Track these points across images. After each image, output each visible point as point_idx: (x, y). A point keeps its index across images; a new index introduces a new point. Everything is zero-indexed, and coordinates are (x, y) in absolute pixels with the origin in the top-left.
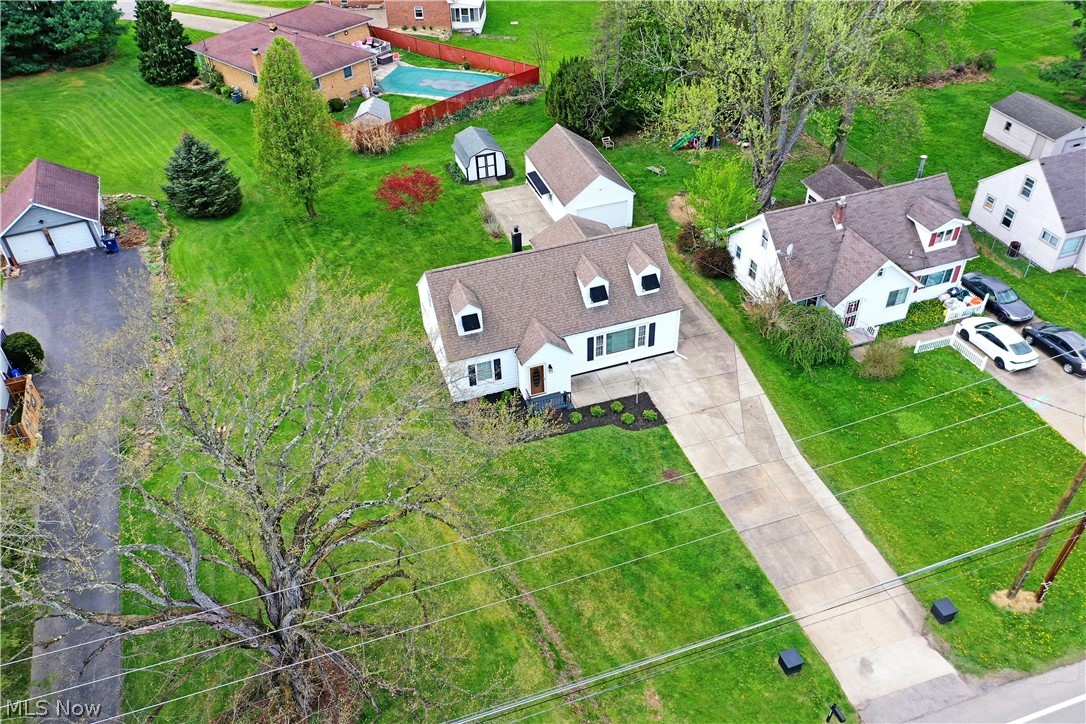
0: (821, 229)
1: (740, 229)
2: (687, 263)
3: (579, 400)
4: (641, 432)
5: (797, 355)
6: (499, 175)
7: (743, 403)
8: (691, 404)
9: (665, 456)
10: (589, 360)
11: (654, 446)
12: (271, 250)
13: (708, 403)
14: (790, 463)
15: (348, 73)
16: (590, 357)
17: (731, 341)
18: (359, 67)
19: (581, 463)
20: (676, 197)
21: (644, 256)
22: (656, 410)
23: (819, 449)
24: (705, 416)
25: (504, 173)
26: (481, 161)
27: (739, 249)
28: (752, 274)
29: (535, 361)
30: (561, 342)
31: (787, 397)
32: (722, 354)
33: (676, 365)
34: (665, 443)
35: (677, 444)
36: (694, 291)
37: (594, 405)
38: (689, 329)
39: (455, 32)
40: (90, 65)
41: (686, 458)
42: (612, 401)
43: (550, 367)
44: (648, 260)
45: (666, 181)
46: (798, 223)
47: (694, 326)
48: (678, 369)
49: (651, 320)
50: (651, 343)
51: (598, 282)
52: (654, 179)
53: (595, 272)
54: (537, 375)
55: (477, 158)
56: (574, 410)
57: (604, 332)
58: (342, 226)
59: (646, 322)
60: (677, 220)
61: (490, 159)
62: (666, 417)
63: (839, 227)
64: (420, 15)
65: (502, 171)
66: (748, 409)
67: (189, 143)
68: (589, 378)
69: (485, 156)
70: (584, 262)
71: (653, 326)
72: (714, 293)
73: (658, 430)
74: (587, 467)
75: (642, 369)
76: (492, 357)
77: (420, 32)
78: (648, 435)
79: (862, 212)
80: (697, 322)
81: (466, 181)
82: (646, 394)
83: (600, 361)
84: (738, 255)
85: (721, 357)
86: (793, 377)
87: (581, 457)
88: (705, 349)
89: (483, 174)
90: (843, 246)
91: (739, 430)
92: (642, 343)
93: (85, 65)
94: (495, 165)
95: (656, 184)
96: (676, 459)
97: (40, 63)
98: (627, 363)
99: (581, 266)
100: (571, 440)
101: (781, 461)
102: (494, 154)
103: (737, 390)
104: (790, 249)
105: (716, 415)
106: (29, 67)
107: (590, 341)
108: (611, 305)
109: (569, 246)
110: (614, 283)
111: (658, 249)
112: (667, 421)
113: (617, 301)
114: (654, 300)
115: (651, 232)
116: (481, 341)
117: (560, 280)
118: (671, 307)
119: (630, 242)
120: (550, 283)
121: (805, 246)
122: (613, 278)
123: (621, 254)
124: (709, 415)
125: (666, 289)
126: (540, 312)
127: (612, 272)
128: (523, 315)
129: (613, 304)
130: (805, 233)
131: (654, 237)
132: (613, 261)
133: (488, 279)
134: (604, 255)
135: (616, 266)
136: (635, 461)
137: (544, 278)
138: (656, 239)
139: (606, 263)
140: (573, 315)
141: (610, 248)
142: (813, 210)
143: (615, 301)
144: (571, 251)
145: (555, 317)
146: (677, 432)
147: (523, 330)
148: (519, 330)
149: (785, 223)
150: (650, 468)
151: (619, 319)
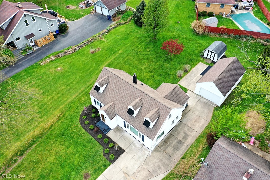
4: (104, 158)
8: (127, 168)
11: (99, 165)
15: (222, 6)
16: (125, 126)
18: (227, 6)
19: (81, 147)
21: (152, 114)
22: (117, 158)
24: (123, 175)
26: (210, 53)
29: (102, 113)
32: (162, 167)
33: (145, 154)
35: (103, 172)
43: (105, 118)
46: (227, 159)
50: (143, 140)
51: (132, 108)
55: (209, 51)
59: (141, 133)
61: (213, 54)
65: (215, 60)
68: (123, 131)
71: (143, 136)
73: (108, 163)
74: (80, 149)
76: (99, 102)
78: (103, 161)
81: (202, 56)
85: (160, 167)
87: (84, 146)
88: (161, 160)
89: (208, 57)
92: (140, 138)
94: (214, 57)
96: (96, 174)
98: (136, 139)
100: (91, 140)
102: (215, 54)
105: (125, 178)
107: (124, 122)
108: (135, 118)
109: (141, 91)
110: (142, 113)
111: (164, 116)
112: (114, 163)
113: (138, 119)
114: (148, 129)
115: (167, 110)
116: (99, 95)
117: (129, 98)
118: (150, 137)
119: (158, 106)
120: (127, 97)
121: (220, 169)
122: (143, 111)
123: (152, 107)
124: (124, 176)
125: (154, 130)
126: (117, 102)
127: (144, 110)
128: (113, 99)
129: (136, 119)
130: (226, 165)
131: (167, 112)
132: (148, 107)
133: (114, 82)
134: (147, 103)
135: (147, 109)
136: (89, 162)
137: (127, 94)
138: (167, 113)
139: (146, 106)
140: (124, 111)
141: (151, 103)
142: (240, 161)
143: (137, 118)
144: (140, 93)
145: (119, 107)
146: (110, 169)
147: (110, 102)
148: (109, 101)
149: (222, 153)
150: (88, 168)
151: (133, 124)
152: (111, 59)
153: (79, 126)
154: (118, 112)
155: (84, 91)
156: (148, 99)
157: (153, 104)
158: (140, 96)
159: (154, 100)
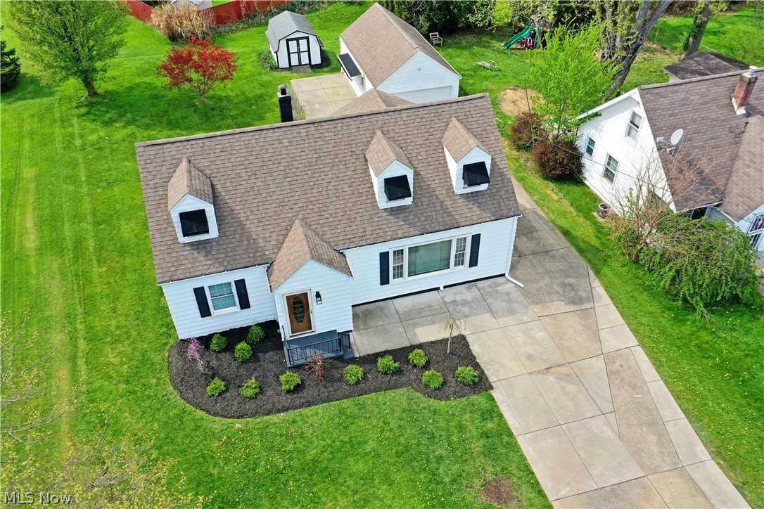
0: (716, 112)
1: (597, 114)
2: (522, 161)
3: (363, 344)
4: (453, 402)
5: (686, 288)
6: (313, 63)
7: (609, 359)
8: (530, 357)
9: (490, 451)
10: (382, 284)
11: (472, 430)
12: (27, 127)
13: (556, 357)
14: (697, 476)
16: (384, 280)
17: (584, 263)
19: (351, 460)
20: (508, 91)
21: (467, 135)
22: (477, 366)
23: (742, 451)
24: (550, 378)
25: (319, 61)
26: (293, 44)
27: (592, 142)
28: (609, 175)
29: (294, 286)
30: (338, 258)
31: (674, 353)
32: (572, 281)
33: (507, 294)
34: (490, 425)
35: (508, 429)
36: (531, 194)
37: (383, 354)
38: (526, 245)
41: (523, 457)
42: (412, 348)
43: (318, 295)
44: (472, 141)
45: (497, 75)
46: (684, 103)
47: (532, 239)
48: (510, 301)
49: (475, 230)
50: (474, 262)
51: (397, 170)
52: (484, 73)
53: (392, 156)
54: (298, 306)
55: (288, 41)
56: (354, 361)
57: (405, 244)
58: (122, 107)
59: (468, 232)
60: (509, 114)
61: (303, 43)
62: (492, 379)
63: (741, 111)
65: (316, 59)
66: (616, 371)
68: (382, 309)
69: (297, 40)
70: (379, 141)
71: (476, 239)
72: (556, 198)
73: (479, 399)
74: (359, 467)
75: (459, 298)
76: (232, 277)
78: (463, 411)
80: (535, 235)
81: (276, 68)
82: (463, 338)
83: (397, 286)
84: (590, 151)
85: (570, 285)
86: (678, 320)
87: (354, 446)
88: (549, 273)
89: (295, 62)
90: (746, 137)
91: (607, 407)
92: (460, 262)
94: (309, 51)
95: (486, 78)
96: (507, 456)
98: (438, 289)
99: (374, 146)
100: (342, 412)
101: (679, 470)
102: (307, 38)
103: (597, 337)
104: (676, 137)
105: (567, 378)
107: (384, 257)
108: (416, 206)
109: (359, 118)
110: (422, 173)
111: (488, 128)
112: (492, 384)
113: (426, 199)
114: (480, 201)
115: (480, 104)
116: (214, 252)
117: (342, 167)
118: (504, 212)
119: (448, 116)
120: (327, 169)
121: (695, 135)
122: (420, 165)
123: (435, 133)
124: (557, 378)
125: (498, 186)
126: (308, 211)
127: (420, 158)
128: (283, 216)
129: (419, 204)
130: (695, 117)
131: (484, 111)
132: (422, 142)
133: (232, 160)
134: (410, 133)
135: (427, 149)
136: (440, 459)
137: (319, 162)
138: (486, 114)
139: (413, 144)
140: (358, 219)
141: (420, 124)
142: (705, 86)
143: (423, 199)
144: (361, 125)
145: (331, 219)
146: (509, 406)
147: (281, 237)
148: (275, 237)
149: (668, 102)
150: (464, 474)
151: (427, 226)
152: (24, 206)
153: (237, 425)
154: (341, 238)
155: (73, 338)
156: (402, 123)
157: (427, 123)
158: (366, 132)
159: (421, 109)
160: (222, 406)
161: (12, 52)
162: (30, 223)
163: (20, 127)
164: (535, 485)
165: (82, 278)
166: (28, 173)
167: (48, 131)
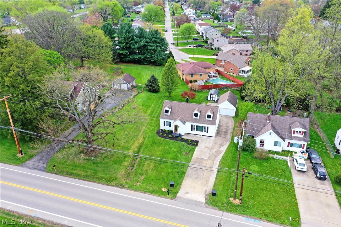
0: (263, 120)
3: (184, 137)
6: (215, 100)
7: (218, 150)
8: (206, 146)
9: (190, 151)
10: (191, 130)
13: (210, 147)
15: (201, 75)
17: (230, 141)
18: (204, 75)
22: (197, 144)
24: (207, 149)
26: (212, 96)
29: (176, 124)
34: (193, 149)
35: (195, 150)
39: (239, 75)
40: (157, 66)
41: (194, 153)
42: (190, 139)
43: (179, 126)
46: (256, 117)
48: (211, 140)
50: (207, 132)
54: (176, 128)
57: (195, 124)
59: (206, 126)
61: (214, 96)
62: (198, 146)
63: (268, 121)
64: (232, 70)
66: (218, 152)
67: (153, 76)
68: (190, 135)
69: (213, 95)
76: (169, 121)
77: (231, 74)
79: (277, 120)
82: (199, 141)
83: (194, 132)
90: (266, 126)
91: (211, 153)
92: (205, 131)
93: (156, 66)
97: (149, 63)
98: (201, 135)
101: (214, 161)
103: (220, 148)
106: (146, 63)
114: (210, 121)
116: (168, 117)
117: (191, 110)
118: (213, 124)
119: (210, 108)
120: (188, 110)
123: (207, 110)
129: (200, 119)
134: (203, 109)
136: (183, 149)
140: (190, 118)
141: (205, 108)
144: (196, 106)
145: (186, 117)
150: (185, 151)
151: (199, 122)
153: (161, 139)
154: (186, 120)
157: (207, 108)
160: (159, 136)
161: (160, 86)
162: (149, 111)
163: (155, 99)
164: (192, 155)
165: (152, 120)
166: (153, 105)
167: (159, 100)
